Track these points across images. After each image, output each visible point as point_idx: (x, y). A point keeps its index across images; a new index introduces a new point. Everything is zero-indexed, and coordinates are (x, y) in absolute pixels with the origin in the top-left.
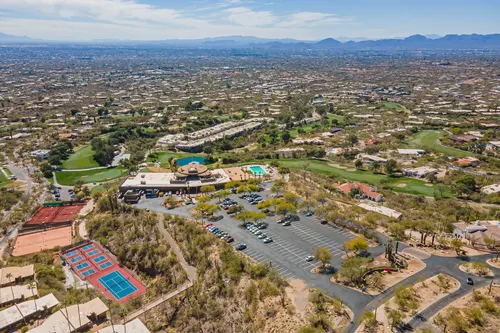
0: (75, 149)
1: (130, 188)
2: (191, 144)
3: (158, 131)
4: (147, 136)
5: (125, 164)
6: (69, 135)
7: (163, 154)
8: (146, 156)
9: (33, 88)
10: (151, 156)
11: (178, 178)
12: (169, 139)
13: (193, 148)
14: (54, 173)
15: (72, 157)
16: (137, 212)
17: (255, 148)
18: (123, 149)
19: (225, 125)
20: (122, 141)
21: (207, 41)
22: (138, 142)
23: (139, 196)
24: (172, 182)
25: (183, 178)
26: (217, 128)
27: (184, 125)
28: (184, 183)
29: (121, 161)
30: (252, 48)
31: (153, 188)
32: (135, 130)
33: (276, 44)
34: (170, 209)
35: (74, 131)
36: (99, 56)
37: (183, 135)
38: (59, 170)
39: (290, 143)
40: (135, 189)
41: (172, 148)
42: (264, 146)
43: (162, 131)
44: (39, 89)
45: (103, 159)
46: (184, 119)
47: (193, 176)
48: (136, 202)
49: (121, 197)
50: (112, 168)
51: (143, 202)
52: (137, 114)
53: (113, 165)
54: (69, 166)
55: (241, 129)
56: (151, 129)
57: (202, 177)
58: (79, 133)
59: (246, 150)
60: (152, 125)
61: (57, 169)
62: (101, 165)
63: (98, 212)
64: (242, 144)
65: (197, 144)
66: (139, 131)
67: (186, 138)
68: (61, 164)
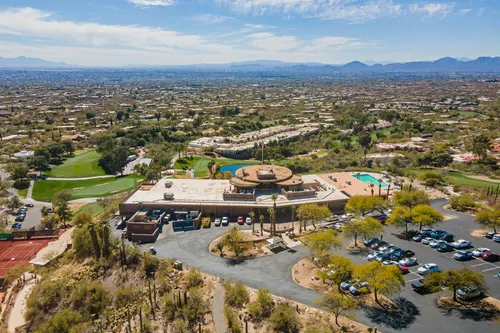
0: (77, 153)
1: (141, 207)
2: (235, 148)
3: (189, 135)
4: (174, 140)
5: (141, 170)
6: (75, 137)
7: (197, 159)
8: (174, 160)
9: (55, 98)
10: (180, 161)
11: (239, 189)
12: (204, 142)
13: (238, 153)
14: (32, 182)
15: (70, 162)
16: (151, 270)
17: (326, 154)
18: (142, 153)
19: (273, 129)
20: (142, 144)
21: (233, 66)
22: (163, 146)
23: (160, 226)
24: (226, 197)
25: (249, 189)
26: (265, 132)
27: (221, 129)
28: (252, 199)
29: (136, 167)
30: (278, 70)
31: (189, 208)
32: (160, 134)
33: (302, 67)
34: (233, 262)
35: (83, 133)
36: (129, 78)
37: (222, 138)
38: (43, 178)
40: (152, 210)
41: (209, 152)
42: (337, 152)
43: (194, 134)
44: (62, 100)
45: (111, 165)
46: (220, 124)
47: (269, 186)
48: (152, 240)
49: (121, 227)
50: (122, 176)
51: (168, 239)
52: (162, 119)
53: (125, 173)
54: (59, 175)
56: (180, 133)
57: (287, 188)
58: (88, 135)
59: (314, 157)
60: (181, 129)
61: (40, 177)
62: (107, 173)
63: (70, 258)
65: (245, 148)
66: (165, 134)
67: (227, 141)
68: (50, 169)
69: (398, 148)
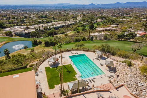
17: (73, 33)
39: (95, 30)
41: (9, 34)
42: (78, 32)
55: (64, 24)
59: (66, 35)
64: (64, 31)
69: (106, 30)
